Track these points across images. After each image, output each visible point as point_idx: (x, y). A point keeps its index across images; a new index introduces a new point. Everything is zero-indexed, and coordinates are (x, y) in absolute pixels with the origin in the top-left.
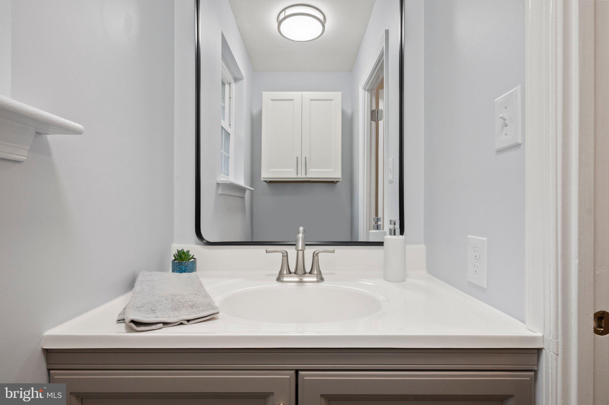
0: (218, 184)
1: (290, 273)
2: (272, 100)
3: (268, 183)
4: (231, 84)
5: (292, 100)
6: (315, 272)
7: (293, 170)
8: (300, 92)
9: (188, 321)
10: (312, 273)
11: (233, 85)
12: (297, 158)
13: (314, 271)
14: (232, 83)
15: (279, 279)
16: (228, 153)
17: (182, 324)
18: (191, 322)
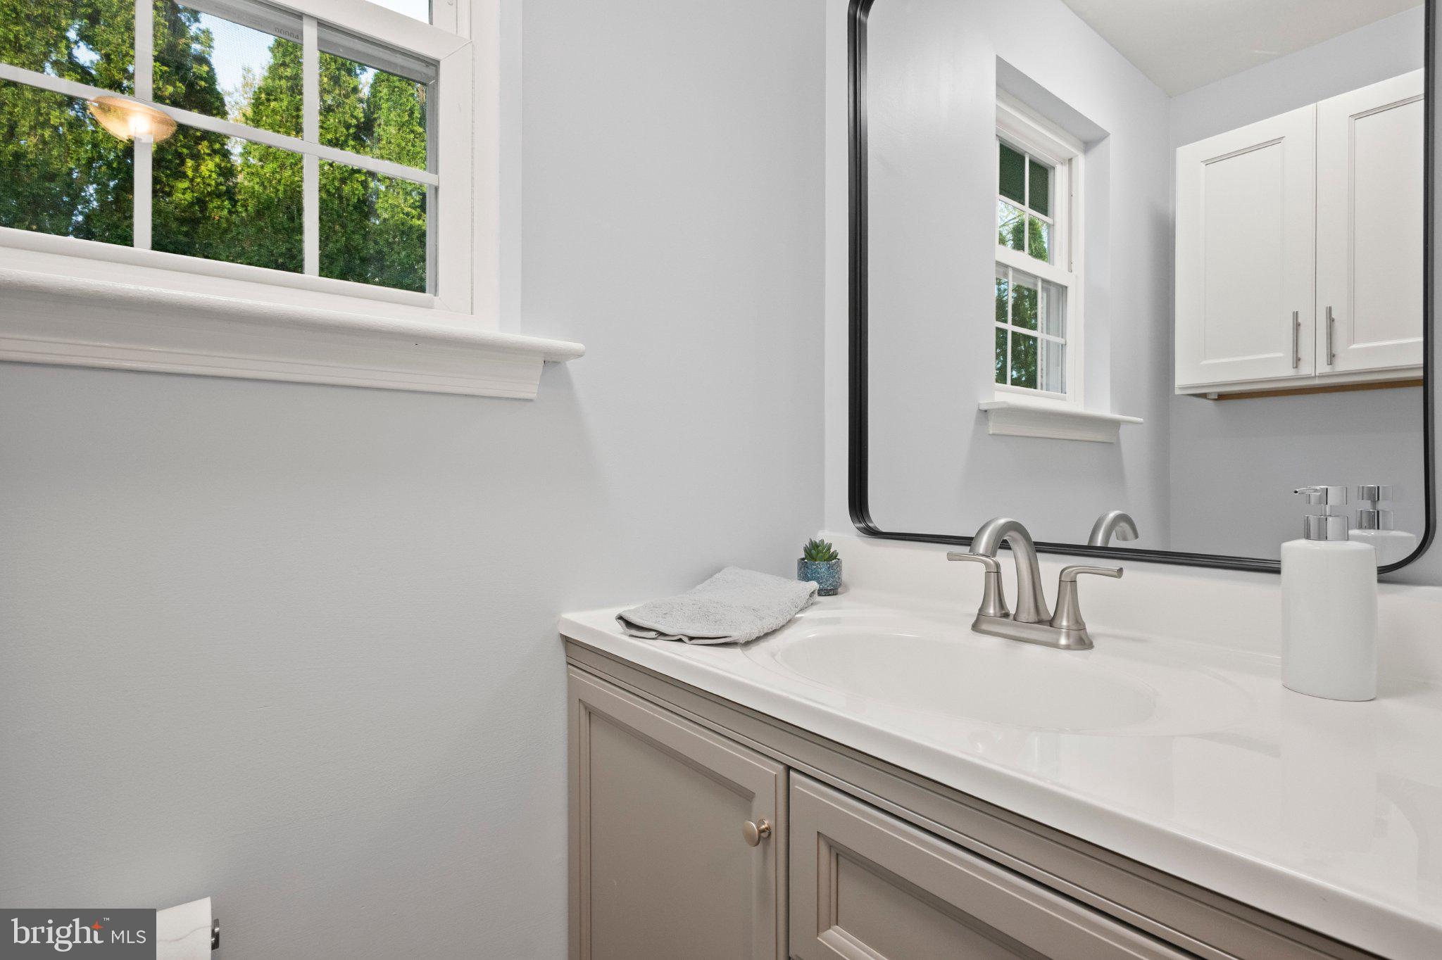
0: (986, 411)
1: (1006, 615)
2: (1208, 162)
3: (1216, 400)
4: (1074, 161)
5: (1279, 140)
6: (1065, 623)
7: (1281, 355)
8: (1311, 107)
9: (691, 638)
10: (1055, 624)
11: (1081, 162)
12: (1296, 315)
13: (1062, 618)
14: (1077, 156)
15: (975, 627)
16: (1062, 334)
17: (680, 640)
18: (694, 641)
